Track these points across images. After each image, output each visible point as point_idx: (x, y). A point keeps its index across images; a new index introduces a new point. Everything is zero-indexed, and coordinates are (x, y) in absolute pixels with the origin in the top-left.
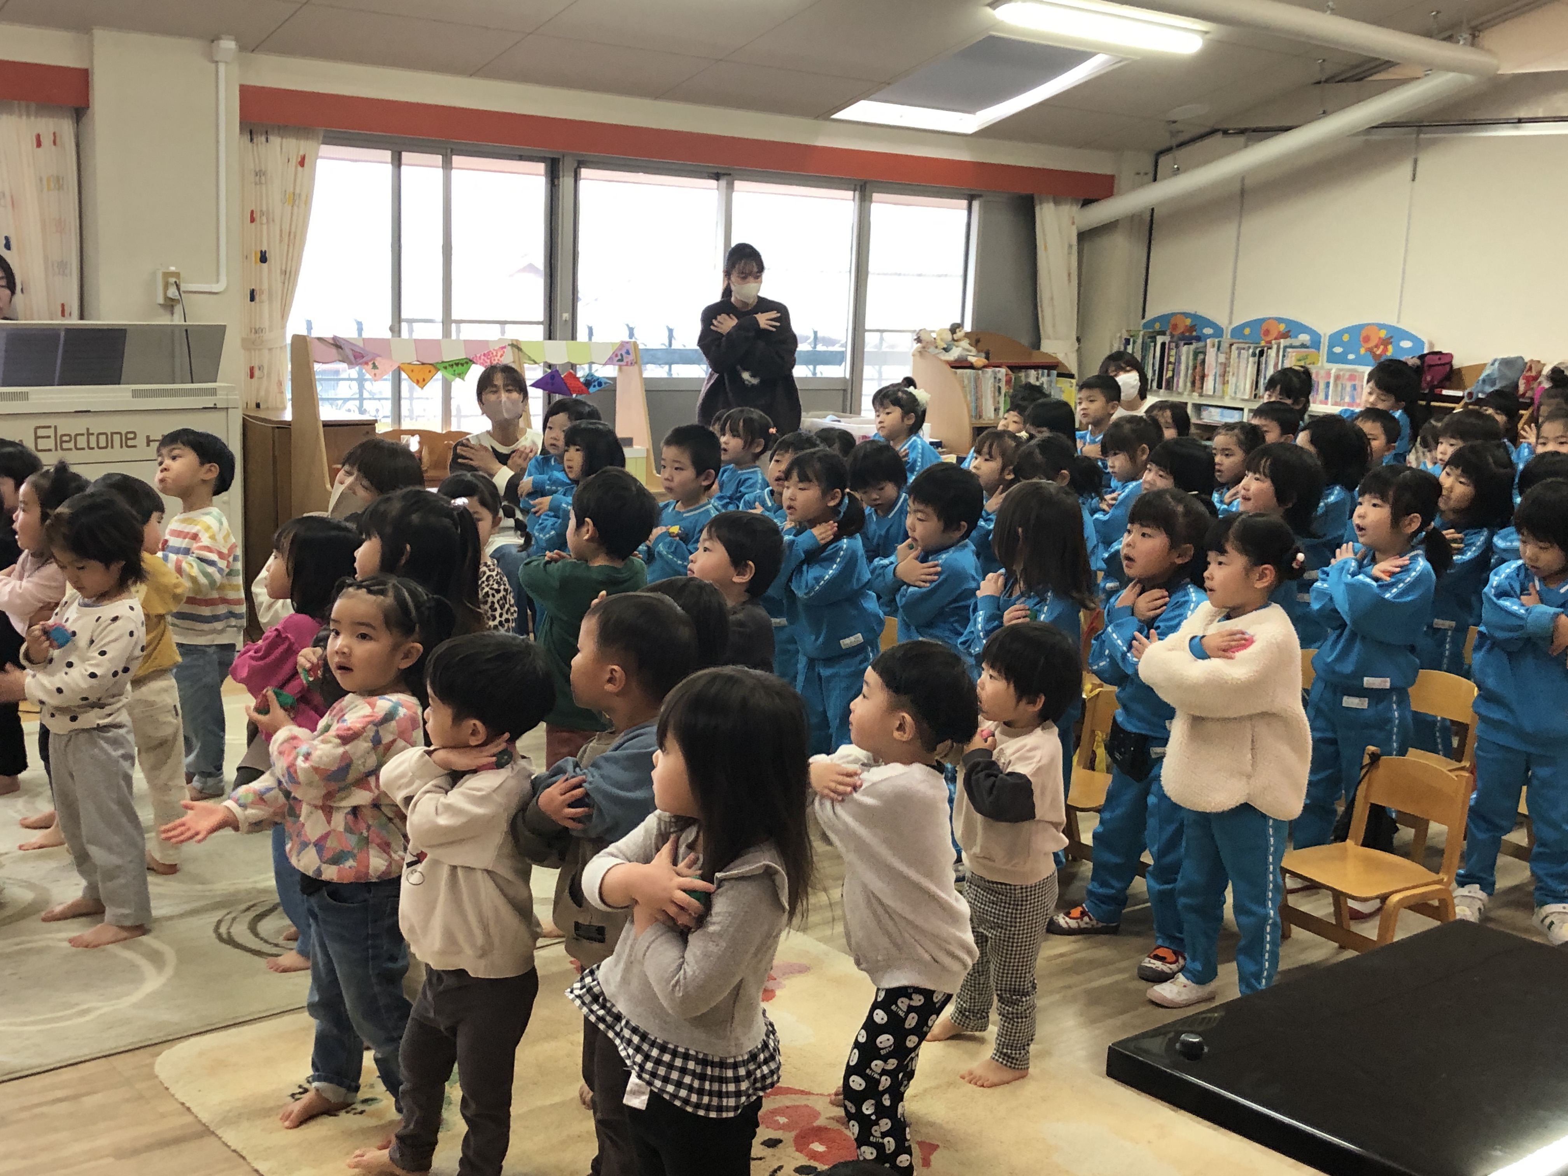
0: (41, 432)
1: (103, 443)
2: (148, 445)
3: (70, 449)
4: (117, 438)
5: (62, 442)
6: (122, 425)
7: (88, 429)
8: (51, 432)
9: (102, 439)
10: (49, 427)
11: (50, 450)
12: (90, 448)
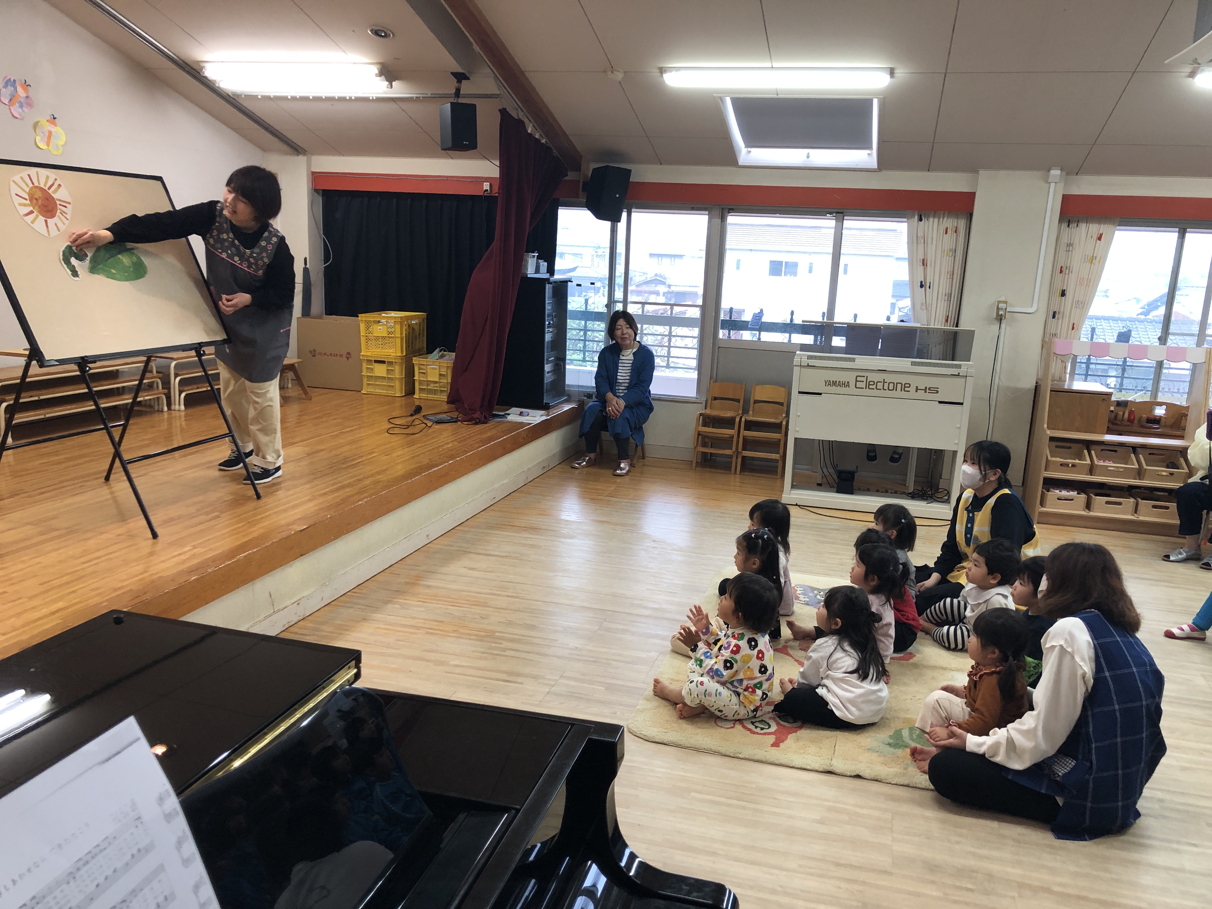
0: (859, 379)
1: (891, 388)
2: (916, 391)
3: (874, 389)
4: (899, 386)
5: (869, 385)
6: (904, 379)
7: (884, 380)
8: (864, 379)
9: (891, 385)
10: (864, 376)
11: (863, 388)
12: (883, 389)
